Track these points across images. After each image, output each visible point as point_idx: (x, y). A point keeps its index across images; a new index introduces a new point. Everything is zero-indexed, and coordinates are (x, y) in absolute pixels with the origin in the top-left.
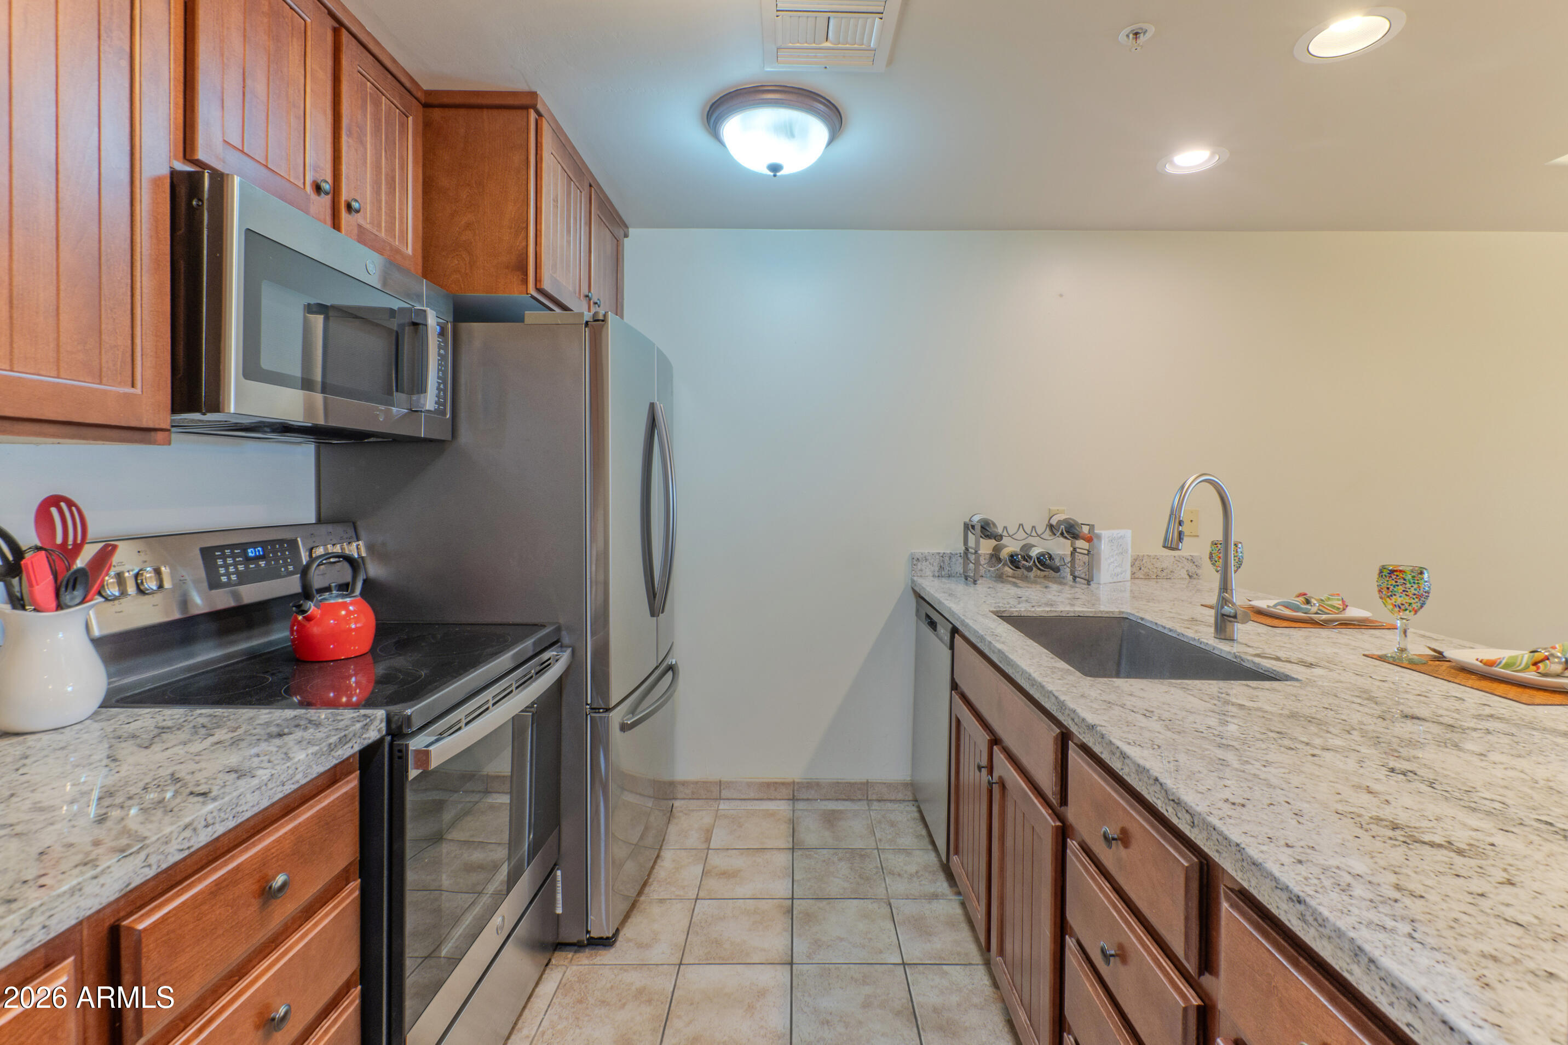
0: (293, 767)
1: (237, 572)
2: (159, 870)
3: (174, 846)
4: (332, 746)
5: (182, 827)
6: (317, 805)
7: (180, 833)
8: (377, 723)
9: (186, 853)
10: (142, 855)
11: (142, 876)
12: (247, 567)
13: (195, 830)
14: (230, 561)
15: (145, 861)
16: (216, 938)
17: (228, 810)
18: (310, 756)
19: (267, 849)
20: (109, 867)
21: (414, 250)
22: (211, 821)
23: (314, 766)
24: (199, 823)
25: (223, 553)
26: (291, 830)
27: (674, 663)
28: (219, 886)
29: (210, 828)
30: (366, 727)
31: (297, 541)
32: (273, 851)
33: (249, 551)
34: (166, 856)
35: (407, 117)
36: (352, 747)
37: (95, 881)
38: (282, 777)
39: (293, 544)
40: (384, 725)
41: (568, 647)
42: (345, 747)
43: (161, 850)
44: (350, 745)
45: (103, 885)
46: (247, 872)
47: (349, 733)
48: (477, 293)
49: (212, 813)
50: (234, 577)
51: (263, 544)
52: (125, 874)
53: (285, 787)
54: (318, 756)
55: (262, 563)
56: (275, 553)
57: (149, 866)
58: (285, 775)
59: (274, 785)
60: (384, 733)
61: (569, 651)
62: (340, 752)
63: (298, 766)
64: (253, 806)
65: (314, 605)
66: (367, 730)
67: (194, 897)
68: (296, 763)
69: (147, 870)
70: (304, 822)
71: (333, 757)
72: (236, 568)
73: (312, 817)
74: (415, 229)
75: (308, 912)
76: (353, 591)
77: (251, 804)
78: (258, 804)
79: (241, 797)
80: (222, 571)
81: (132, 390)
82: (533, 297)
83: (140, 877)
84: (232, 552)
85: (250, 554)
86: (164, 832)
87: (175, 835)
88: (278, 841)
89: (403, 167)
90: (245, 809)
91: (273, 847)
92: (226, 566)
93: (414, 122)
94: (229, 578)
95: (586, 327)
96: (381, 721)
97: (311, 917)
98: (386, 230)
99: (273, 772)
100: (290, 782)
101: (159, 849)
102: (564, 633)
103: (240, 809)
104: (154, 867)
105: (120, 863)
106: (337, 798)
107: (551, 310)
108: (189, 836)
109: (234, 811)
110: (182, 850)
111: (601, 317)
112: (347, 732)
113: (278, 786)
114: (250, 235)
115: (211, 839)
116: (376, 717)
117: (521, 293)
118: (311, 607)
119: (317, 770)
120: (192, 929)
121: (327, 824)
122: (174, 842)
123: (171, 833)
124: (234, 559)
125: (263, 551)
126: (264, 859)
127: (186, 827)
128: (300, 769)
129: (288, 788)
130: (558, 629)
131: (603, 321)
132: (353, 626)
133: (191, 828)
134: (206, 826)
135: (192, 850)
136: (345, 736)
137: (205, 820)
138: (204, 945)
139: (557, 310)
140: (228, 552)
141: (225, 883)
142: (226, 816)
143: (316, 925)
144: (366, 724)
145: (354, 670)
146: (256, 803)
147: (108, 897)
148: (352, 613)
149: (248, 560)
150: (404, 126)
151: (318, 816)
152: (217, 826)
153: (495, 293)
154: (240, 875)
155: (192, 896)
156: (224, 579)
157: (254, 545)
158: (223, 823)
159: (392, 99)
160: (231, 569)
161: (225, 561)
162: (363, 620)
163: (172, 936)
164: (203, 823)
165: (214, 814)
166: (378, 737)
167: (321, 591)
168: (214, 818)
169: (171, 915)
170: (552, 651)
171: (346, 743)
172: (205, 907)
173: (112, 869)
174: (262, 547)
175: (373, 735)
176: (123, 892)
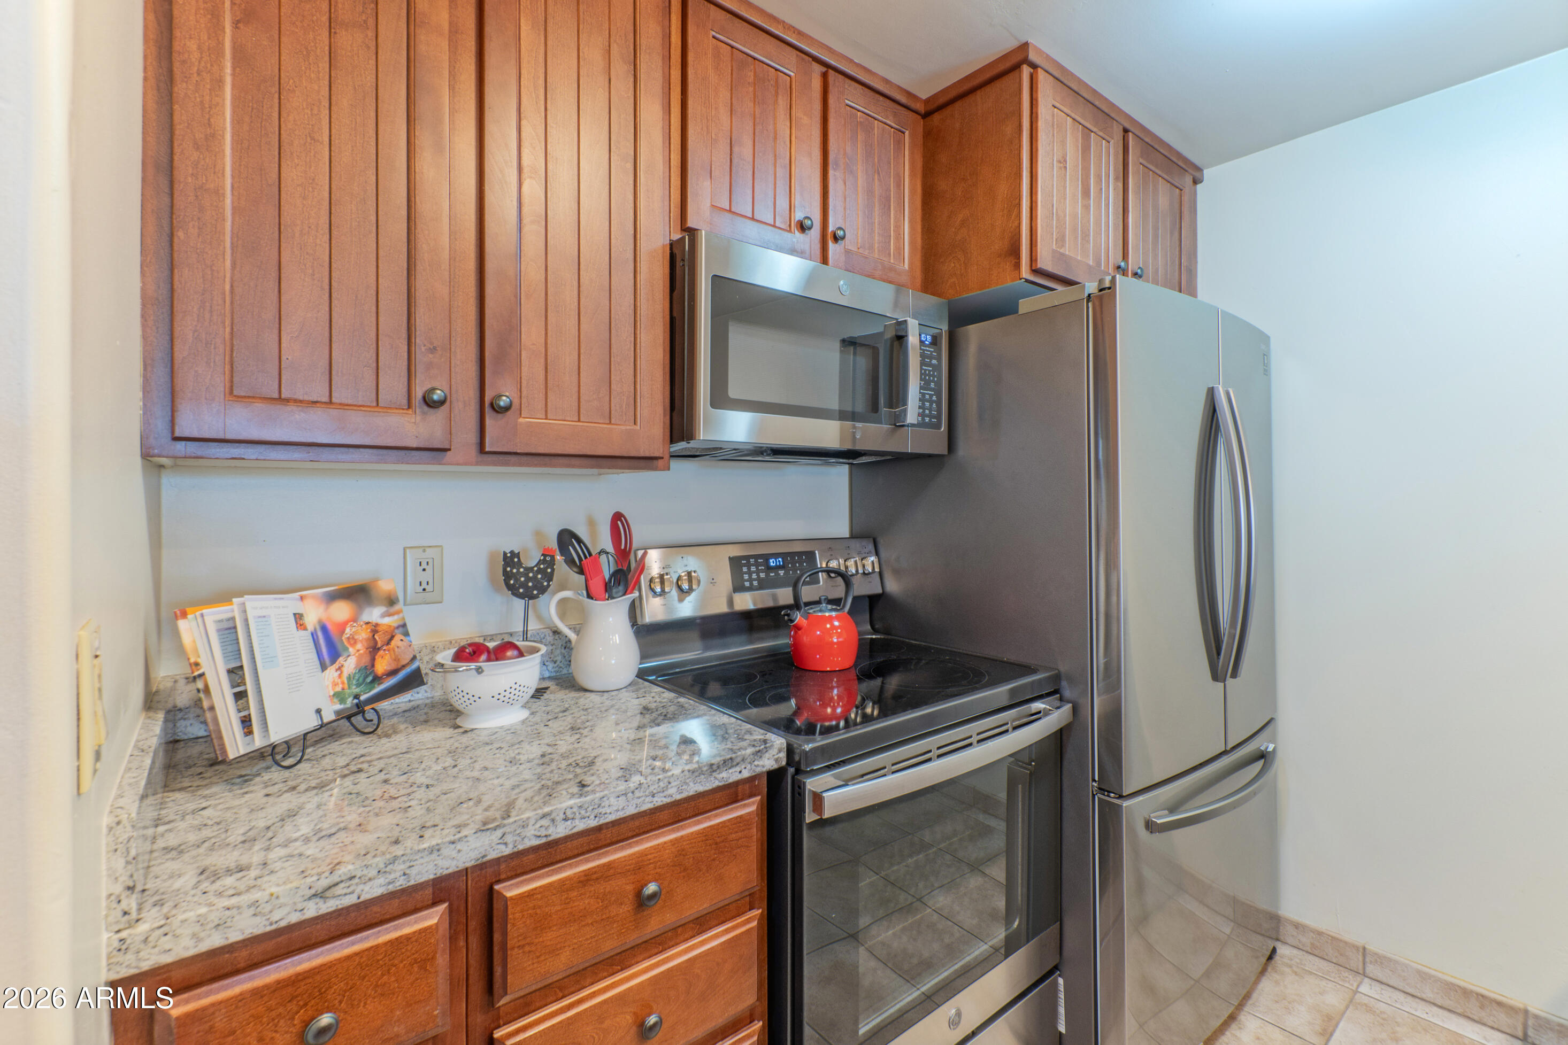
0: (666, 780)
1: (759, 579)
2: (516, 850)
3: (531, 831)
4: (715, 767)
5: (541, 815)
6: (705, 821)
7: (537, 821)
8: (774, 751)
9: (544, 840)
10: (499, 833)
11: (498, 851)
12: (767, 575)
13: (553, 820)
14: (753, 569)
15: (501, 838)
16: (584, 926)
17: (591, 808)
18: (686, 773)
19: (643, 854)
20: (466, 836)
21: (911, 264)
22: (570, 816)
23: (691, 784)
24: (558, 815)
25: (748, 562)
26: (671, 841)
27: (1271, 748)
28: (587, 879)
29: (569, 822)
30: (759, 754)
31: (815, 554)
32: (649, 857)
33: (771, 561)
34: (523, 839)
35: (904, 133)
36: (740, 772)
37: (453, 846)
38: (652, 788)
39: (810, 555)
40: (783, 755)
41: (1069, 702)
42: (730, 771)
43: (518, 832)
44: (738, 769)
45: (459, 851)
46: (619, 871)
47: (736, 757)
48: (973, 294)
49: (571, 808)
50: (755, 583)
51: (784, 555)
52: (481, 846)
53: (655, 799)
54: (696, 774)
55: (782, 573)
56: (794, 565)
57: (506, 844)
58: (656, 786)
59: (641, 794)
60: (784, 763)
61: (1068, 707)
62: (724, 775)
63: (671, 780)
64: (617, 811)
65: (801, 616)
66: (761, 757)
67: (562, 881)
68: (669, 777)
69: (503, 847)
70: (687, 836)
71: (715, 778)
72: (758, 576)
73: (698, 833)
74: (912, 243)
75: (701, 924)
76: (844, 606)
77: (615, 809)
78: (623, 809)
79: (605, 799)
80: (746, 577)
81: (635, 427)
82: (1027, 281)
83: (496, 852)
84: (756, 561)
85: (772, 564)
86: (523, 816)
87: (532, 822)
88: (656, 848)
89: (899, 184)
90: (608, 812)
91: (651, 854)
92: (750, 573)
93: (911, 136)
94: (751, 584)
95: (1088, 301)
96: (780, 751)
97: (704, 932)
98: (879, 251)
99: (643, 781)
100: (661, 795)
101: (515, 830)
102: (1064, 684)
103: (603, 811)
104: (511, 846)
105: (477, 835)
106: (730, 820)
107: (1052, 289)
108: (546, 825)
109: (596, 811)
110: (539, 836)
111: (1107, 285)
112: (734, 756)
113: (647, 796)
114: (717, 281)
115: (570, 833)
116: (772, 746)
117: (1013, 280)
118: (798, 617)
119: (696, 789)
120: (559, 911)
121: (716, 844)
122: (530, 827)
123: (528, 818)
124: (757, 568)
125: (783, 561)
126: (639, 866)
127: (544, 816)
128: (673, 784)
129: (659, 800)
130: (1057, 678)
131: (1109, 288)
132: (835, 640)
133: (548, 818)
134: (566, 820)
135: (550, 839)
136: (731, 759)
137: (565, 813)
138: (572, 929)
139: (1060, 288)
140: (752, 561)
141: (595, 876)
142: (588, 814)
143: (703, 943)
144: (759, 751)
145: (837, 682)
146: (620, 808)
147: (464, 863)
148: (837, 628)
149: (769, 568)
150: (899, 144)
151: (706, 835)
152: (577, 821)
153: (988, 287)
154: (612, 871)
155: (560, 880)
156: (747, 584)
157: (775, 556)
158: (584, 820)
159: (884, 120)
160: (754, 576)
161: (749, 569)
162: (845, 635)
163: (538, 911)
164: (562, 816)
165: (575, 810)
166: (776, 766)
167: (807, 604)
168: (574, 813)
169: (537, 891)
170: (1043, 703)
171: (732, 767)
172: (574, 894)
173: (468, 839)
174: (783, 559)
175: (768, 763)
176: (479, 862)
